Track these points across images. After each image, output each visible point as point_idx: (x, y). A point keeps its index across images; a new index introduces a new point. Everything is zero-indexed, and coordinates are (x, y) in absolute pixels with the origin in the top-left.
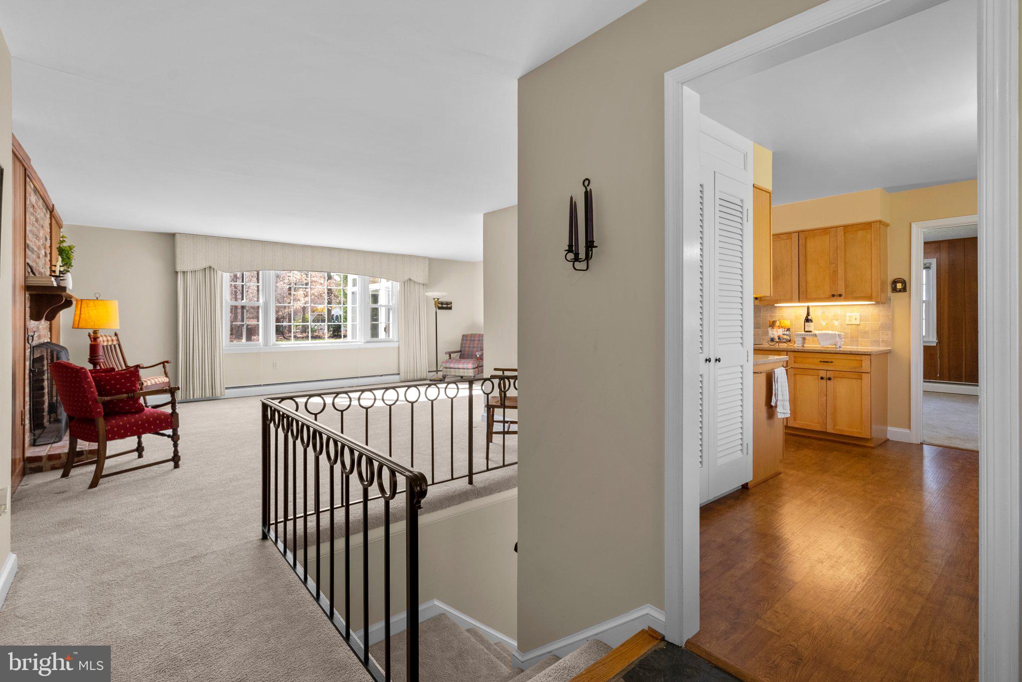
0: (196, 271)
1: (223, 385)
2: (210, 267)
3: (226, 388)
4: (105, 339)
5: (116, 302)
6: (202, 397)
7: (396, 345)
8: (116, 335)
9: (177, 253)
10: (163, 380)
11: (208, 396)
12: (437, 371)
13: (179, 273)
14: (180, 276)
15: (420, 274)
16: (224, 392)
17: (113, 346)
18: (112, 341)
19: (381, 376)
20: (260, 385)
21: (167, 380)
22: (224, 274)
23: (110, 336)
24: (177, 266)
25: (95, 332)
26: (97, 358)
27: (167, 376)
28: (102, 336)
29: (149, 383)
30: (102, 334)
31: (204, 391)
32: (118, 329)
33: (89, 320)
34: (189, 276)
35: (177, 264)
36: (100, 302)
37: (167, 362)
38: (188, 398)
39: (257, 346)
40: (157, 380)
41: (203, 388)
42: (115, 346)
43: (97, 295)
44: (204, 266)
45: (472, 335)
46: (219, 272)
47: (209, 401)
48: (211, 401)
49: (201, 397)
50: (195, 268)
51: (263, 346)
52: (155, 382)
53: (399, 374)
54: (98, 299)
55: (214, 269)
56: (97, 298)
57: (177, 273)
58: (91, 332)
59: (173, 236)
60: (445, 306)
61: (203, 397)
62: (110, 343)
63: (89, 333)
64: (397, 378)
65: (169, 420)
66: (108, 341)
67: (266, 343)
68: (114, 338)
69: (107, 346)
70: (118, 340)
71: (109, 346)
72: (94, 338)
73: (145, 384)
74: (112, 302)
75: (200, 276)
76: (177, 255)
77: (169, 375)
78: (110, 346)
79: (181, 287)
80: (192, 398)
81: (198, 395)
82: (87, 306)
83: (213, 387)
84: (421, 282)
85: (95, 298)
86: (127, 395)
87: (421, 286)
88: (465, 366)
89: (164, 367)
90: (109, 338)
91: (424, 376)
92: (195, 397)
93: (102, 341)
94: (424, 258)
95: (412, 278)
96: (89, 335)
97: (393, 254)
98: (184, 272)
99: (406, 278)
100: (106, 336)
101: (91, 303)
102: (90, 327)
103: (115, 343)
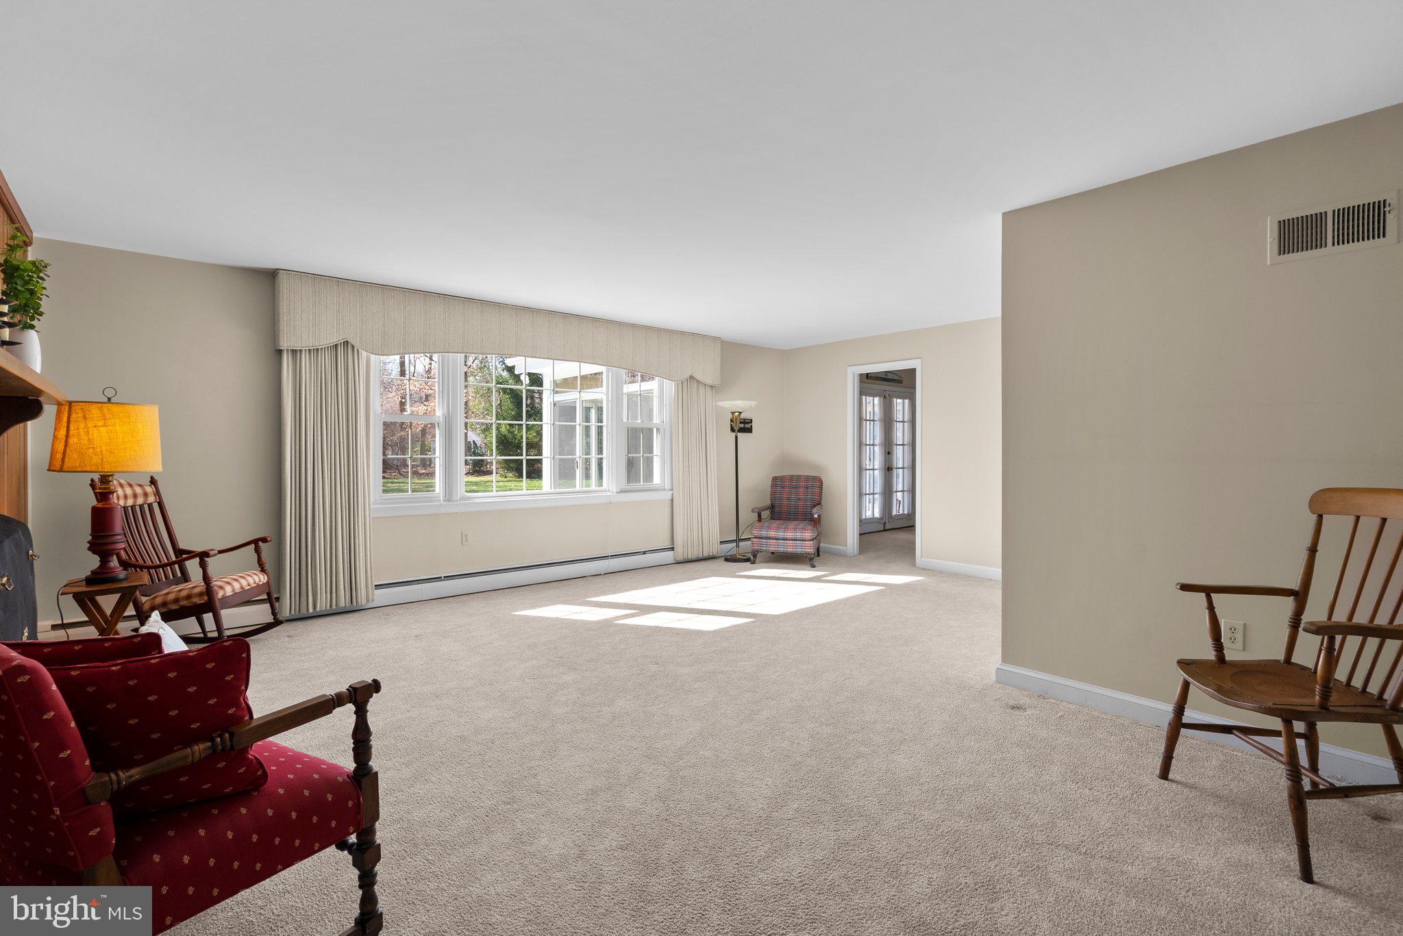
0: (317, 349)
1: (371, 580)
2: (346, 343)
3: (378, 587)
4: (129, 491)
5: (155, 410)
6: (331, 606)
7: (668, 495)
8: (153, 482)
9: (281, 311)
10: (257, 580)
11: (342, 604)
12: (738, 541)
13: (285, 355)
14: (286, 361)
15: (708, 370)
16: (373, 594)
17: (146, 507)
18: (146, 495)
19: (645, 553)
20: (438, 579)
21: (263, 579)
22: (373, 357)
23: (140, 486)
24: (281, 339)
25: (105, 479)
26: (108, 541)
27: (263, 570)
28: (121, 486)
29: (229, 591)
30: (122, 481)
31: (334, 595)
32: (158, 473)
33: (91, 451)
34: (305, 358)
35: (281, 333)
36: (115, 408)
37: (264, 540)
38: (304, 611)
39: (431, 501)
40: (244, 583)
41: (333, 589)
42: (150, 506)
43: (110, 393)
44: (335, 339)
45: (791, 478)
46: (364, 354)
47: (345, 615)
48: (350, 615)
49: (328, 608)
50: (317, 345)
51: (444, 501)
52: (242, 588)
53: (672, 549)
54: (113, 400)
55: (353, 347)
56: (109, 399)
57: (280, 352)
58: (96, 477)
59: (271, 275)
60: (743, 426)
61: (334, 607)
62: (140, 501)
63: (92, 480)
64: (668, 556)
65: (350, 804)
66: (135, 496)
67: (449, 496)
68: (149, 489)
69: (133, 507)
70: (158, 493)
71: (138, 508)
72: (103, 489)
73: (220, 594)
74: (145, 408)
75: (326, 359)
76: (281, 317)
77: (267, 567)
78: (141, 507)
79: (288, 382)
80: (311, 610)
81: (322, 605)
82: (85, 418)
83: (352, 586)
84: (710, 382)
85: (106, 400)
86: (209, 744)
87: (708, 389)
88: (799, 535)
89: (257, 550)
90: (138, 490)
91: (713, 551)
92: (318, 609)
93: (122, 498)
94: (715, 339)
95: (698, 376)
96: (93, 485)
97: (666, 330)
98: (294, 352)
99: (687, 376)
100: (130, 485)
101: (94, 411)
102: (93, 469)
103: (151, 499)
